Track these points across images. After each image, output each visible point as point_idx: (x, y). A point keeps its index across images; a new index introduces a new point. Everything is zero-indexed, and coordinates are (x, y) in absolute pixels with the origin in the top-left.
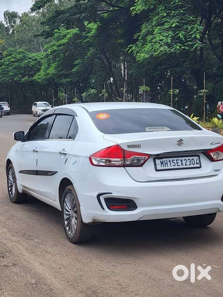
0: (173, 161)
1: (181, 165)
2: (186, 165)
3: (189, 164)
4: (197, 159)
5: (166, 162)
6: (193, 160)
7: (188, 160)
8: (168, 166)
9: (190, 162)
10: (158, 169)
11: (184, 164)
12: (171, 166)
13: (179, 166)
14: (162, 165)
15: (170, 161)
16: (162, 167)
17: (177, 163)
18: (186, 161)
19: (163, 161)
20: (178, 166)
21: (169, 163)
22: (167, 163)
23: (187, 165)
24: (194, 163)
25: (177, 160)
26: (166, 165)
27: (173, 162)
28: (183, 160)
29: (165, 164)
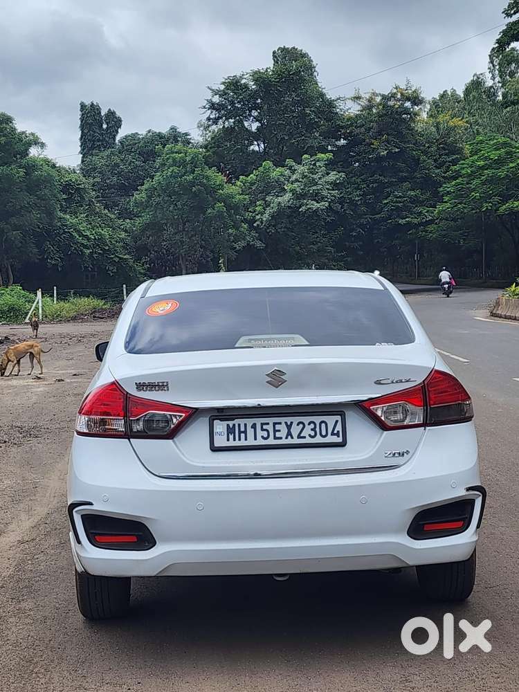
0: (265, 427)
1: (286, 438)
2: (299, 437)
3: (310, 435)
4: (337, 422)
5: (242, 429)
6: (323, 425)
7: (309, 424)
8: (246, 439)
9: (314, 430)
10: (216, 444)
11: (295, 434)
12: (255, 439)
13: (281, 438)
14: (231, 437)
15: (254, 426)
16: (228, 440)
17: (275, 431)
18: (301, 426)
19: (234, 425)
20: (275, 438)
21: (250, 432)
22: (245, 432)
23: (305, 437)
24: (324, 433)
25: (275, 424)
26: (243, 435)
27: (263, 430)
28: (294, 425)
29: (240, 432)
